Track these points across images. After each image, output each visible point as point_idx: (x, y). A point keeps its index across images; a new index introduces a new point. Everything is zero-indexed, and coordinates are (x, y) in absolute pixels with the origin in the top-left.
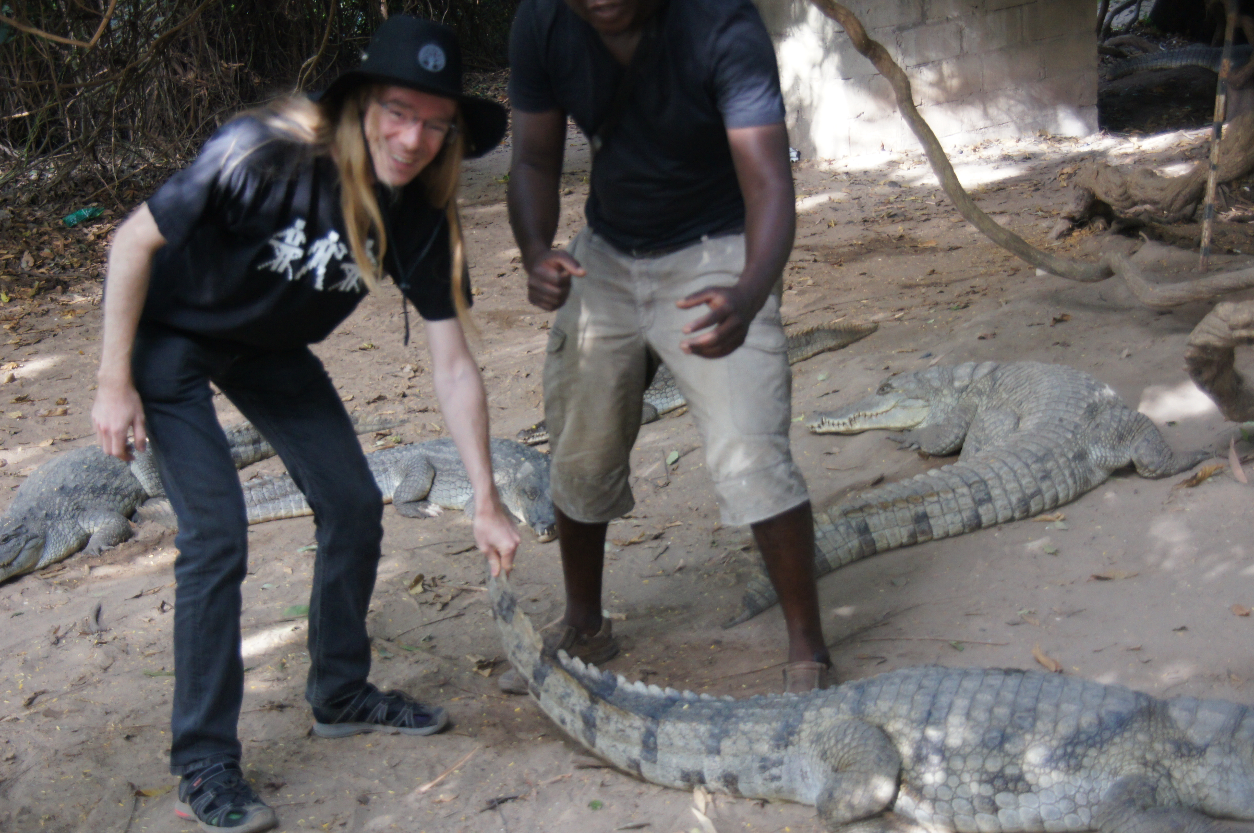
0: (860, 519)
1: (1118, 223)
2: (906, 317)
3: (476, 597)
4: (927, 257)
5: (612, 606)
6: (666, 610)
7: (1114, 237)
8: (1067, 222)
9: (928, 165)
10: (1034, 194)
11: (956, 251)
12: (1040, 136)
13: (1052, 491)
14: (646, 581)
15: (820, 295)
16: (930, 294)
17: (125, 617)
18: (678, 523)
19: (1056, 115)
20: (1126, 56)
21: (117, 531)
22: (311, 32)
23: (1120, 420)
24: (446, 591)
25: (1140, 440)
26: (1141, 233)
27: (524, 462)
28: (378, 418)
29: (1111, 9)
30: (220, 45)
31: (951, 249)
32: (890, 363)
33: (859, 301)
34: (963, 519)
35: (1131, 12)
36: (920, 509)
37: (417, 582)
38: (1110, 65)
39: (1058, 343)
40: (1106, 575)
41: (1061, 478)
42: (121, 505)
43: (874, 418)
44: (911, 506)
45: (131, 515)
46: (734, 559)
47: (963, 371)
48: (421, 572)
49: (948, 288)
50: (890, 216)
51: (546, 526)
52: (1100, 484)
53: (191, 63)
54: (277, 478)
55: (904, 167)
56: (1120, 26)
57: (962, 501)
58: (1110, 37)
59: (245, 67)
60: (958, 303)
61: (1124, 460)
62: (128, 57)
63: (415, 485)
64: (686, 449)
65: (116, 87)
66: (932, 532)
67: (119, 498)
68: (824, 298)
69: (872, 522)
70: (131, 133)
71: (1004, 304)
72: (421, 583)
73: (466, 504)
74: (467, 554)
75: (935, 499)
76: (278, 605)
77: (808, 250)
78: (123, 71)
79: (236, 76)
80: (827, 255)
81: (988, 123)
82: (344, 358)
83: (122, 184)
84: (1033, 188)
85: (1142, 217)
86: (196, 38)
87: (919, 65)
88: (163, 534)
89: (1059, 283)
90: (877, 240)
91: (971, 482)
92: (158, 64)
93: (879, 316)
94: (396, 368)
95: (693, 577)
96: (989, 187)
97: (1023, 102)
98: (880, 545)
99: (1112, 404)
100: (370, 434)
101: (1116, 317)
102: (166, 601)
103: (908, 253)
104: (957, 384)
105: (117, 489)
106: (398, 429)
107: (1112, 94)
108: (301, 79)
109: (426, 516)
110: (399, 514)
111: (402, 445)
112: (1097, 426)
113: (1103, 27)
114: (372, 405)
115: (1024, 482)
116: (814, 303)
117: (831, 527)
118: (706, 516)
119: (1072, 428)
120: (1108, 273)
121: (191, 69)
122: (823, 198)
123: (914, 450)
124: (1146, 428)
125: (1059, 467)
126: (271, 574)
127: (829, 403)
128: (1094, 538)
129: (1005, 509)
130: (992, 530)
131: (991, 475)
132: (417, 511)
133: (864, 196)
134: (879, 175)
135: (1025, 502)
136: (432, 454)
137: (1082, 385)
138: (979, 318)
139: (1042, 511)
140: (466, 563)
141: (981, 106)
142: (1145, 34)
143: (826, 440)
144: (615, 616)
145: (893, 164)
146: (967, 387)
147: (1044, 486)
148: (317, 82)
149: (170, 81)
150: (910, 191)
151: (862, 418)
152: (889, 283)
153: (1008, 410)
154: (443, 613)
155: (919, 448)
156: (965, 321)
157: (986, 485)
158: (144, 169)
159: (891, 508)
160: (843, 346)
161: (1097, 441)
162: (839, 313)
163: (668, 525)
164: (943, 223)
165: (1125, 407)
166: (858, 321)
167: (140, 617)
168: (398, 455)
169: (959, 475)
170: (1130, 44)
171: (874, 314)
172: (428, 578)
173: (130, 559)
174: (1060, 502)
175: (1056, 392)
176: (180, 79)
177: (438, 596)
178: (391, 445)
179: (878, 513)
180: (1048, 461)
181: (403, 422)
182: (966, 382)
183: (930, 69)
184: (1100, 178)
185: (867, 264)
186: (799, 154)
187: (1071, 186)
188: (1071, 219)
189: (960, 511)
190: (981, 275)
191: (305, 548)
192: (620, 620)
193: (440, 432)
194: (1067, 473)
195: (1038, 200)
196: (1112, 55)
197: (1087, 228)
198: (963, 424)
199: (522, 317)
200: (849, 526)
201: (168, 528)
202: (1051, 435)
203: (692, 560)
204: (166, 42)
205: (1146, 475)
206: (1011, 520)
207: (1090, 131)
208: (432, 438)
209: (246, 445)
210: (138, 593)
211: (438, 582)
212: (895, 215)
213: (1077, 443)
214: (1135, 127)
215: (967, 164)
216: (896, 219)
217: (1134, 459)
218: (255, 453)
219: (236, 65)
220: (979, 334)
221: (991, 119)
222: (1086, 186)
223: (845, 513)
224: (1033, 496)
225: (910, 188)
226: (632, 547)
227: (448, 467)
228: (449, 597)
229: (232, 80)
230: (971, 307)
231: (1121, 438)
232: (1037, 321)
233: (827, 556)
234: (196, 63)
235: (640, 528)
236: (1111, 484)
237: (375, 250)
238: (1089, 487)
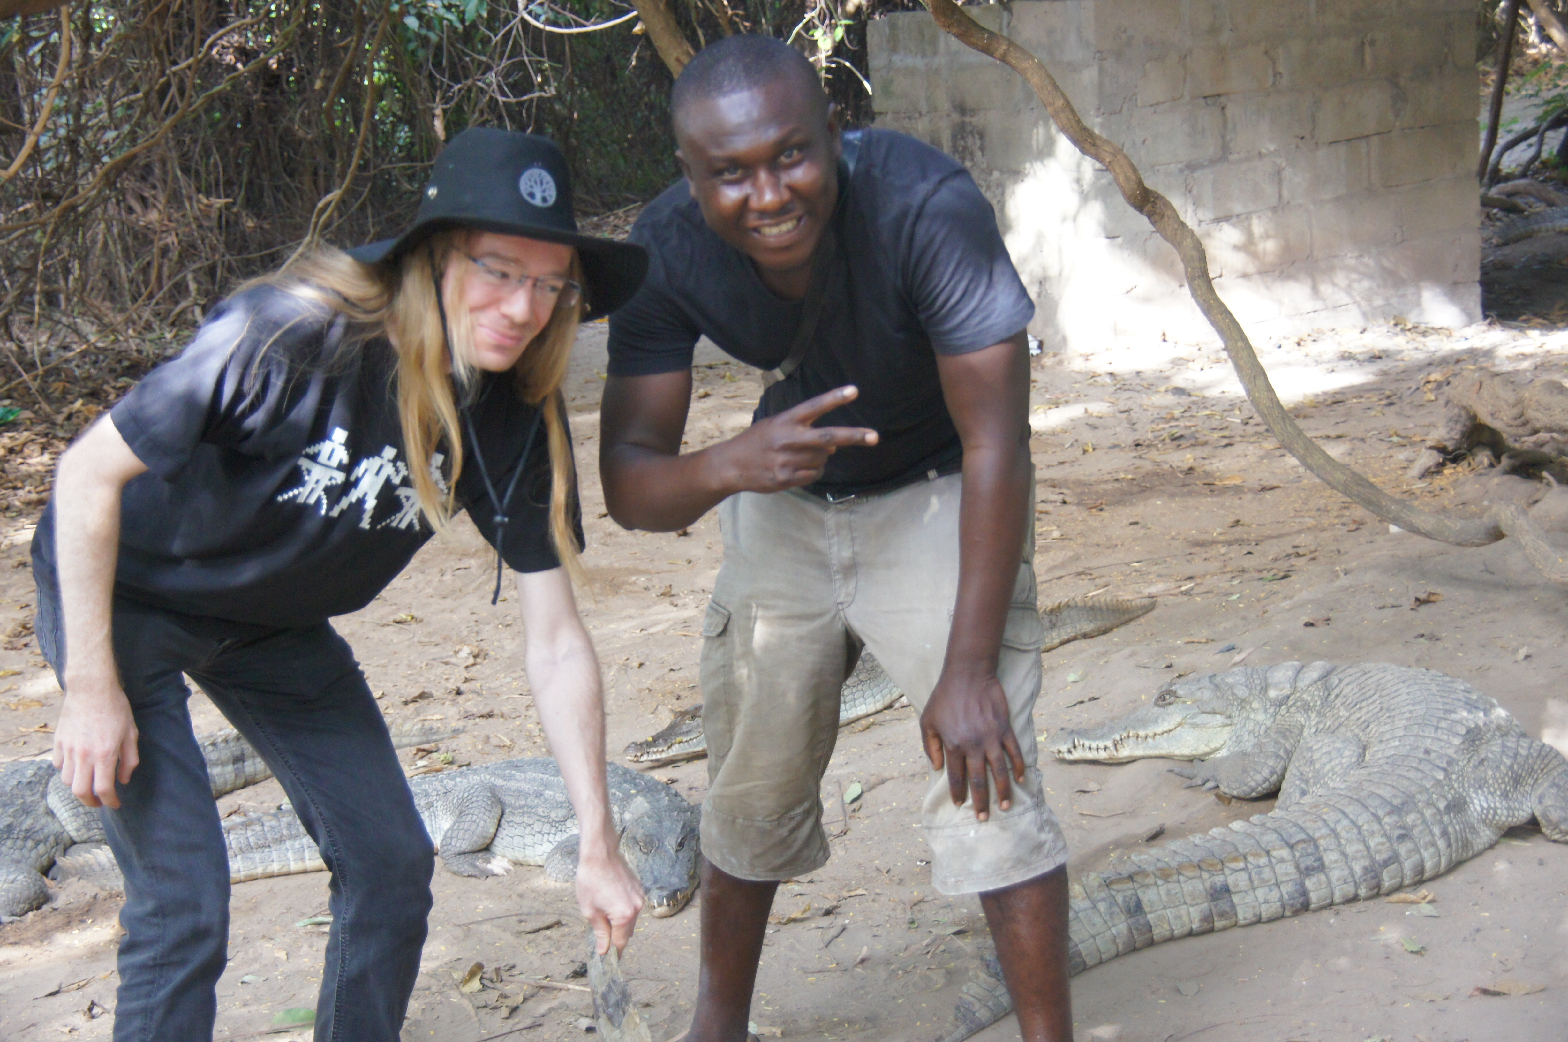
0: (1129, 893)
1: (1510, 457)
2: (1197, 590)
3: (561, 998)
4: (1229, 500)
5: (761, 1016)
6: (840, 1023)
7: (1506, 477)
8: (1435, 453)
9: (1230, 364)
10: (1387, 410)
11: (1272, 492)
12: (1396, 325)
13: (1416, 858)
14: (812, 979)
15: (1071, 554)
16: (1232, 555)
17: (33, 1025)
18: (860, 892)
19: (1419, 296)
20: (1522, 211)
21: (26, 893)
22: (332, 155)
23: (1516, 754)
24: (515, 989)
25: (1546, 784)
26: (1545, 474)
27: (635, 796)
28: (419, 726)
29: (1502, 140)
30: (197, 172)
31: (1264, 489)
32: (1174, 659)
33: (1128, 564)
34: (1282, 896)
35: (1530, 146)
36: (1219, 879)
37: (472, 974)
38: (1498, 224)
39: (1422, 636)
40: (1497, 989)
41: (1428, 838)
42: (33, 854)
43: (1150, 740)
44: (1205, 875)
45: (47, 869)
46: (942, 948)
47: (1282, 675)
48: (479, 959)
49: (1258, 547)
50: (1174, 438)
51: (665, 893)
52: (1486, 849)
53: (155, 199)
54: (269, 814)
55: (1195, 366)
56: (1513, 166)
57: (1280, 869)
58: (1499, 182)
59: (234, 204)
60: (1275, 571)
61: (1521, 816)
62: (64, 189)
63: (473, 827)
64: (873, 780)
65: (44, 233)
66: (1236, 915)
67: (30, 843)
68: (1076, 558)
69: (1148, 897)
70: (62, 297)
71: (1342, 574)
72: (479, 977)
73: (547, 858)
74: (548, 932)
75: (1241, 865)
76: (264, 1009)
77: (1054, 486)
78: (57, 210)
79: (220, 217)
80: (1082, 493)
81: (1319, 305)
82: (371, 635)
83: (48, 373)
84: (1384, 402)
85: (1546, 449)
86: (164, 162)
87: (1218, 220)
88: (95, 897)
89: (1424, 545)
90: (1157, 474)
91: (1293, 841)
92: (107, 200)
93: (1157, 588)
94: (447, 651)
95: (882, 974)
96: (1321, 399)
97: (1371, 277)
98: (1157, 932)
99: (1503, 731)
100: (408, 749)
101: (1508, 599)
102: (96, 1001)
103: (1200, 494)
104: (1272, 693)
105: (27, 831)
106: (448, 742)
107: (1503, 266)
108: (316, 223)
109: (488, 874)
110: (448, 871)
111: (455, 767)
112: (1482, 762)
113: (1489, 167)
114: (412, 706)
115: (1372, 844)
116: (1063, 565)
117: (1087, 904)
118: (901, 882)
119: (1444, 765)
120: (1497, 534)
121: (155, 206)
122: (1075, 411)
123: (1210, 789)
124: (1554, 768)
125: (1424, 822)
126: (255, 960)
127: (1085, 716)
128: (1478, 930)
129: (1345, 882)
130: (1325, 913)
131: (1325, 831)
132: (476, 866)
133: (1136, 408)
134: (1158, 378)
135: (1373, 872)
136: (500, 782)
137: (1459, 700)
138: (1305, 595)
139: (1399, 888)
140: (546, 946)
141: (1309, 281)
142: (1551, 179)
143: (1079, 769)
144: (766, 1030)
145: (1179, 362)
146: (1288, 697)
147: (1403, 849)
148: (339, 227)
149: (123, 223)
150: (1204, 403)
151: (1132, 741)
152: (1173, 538)
153: (1349, 734)
154: (511, 1022)
155: (1217, 787)
156: (1285, 598)
157: (1317, 847)
158: (81, 352)
159: (1175, 877)
160: (1105, 632)
161: (1481, 784)
162: (1098, 581)
163: (846, 894)
164: (1252, 451)
165: (1524, 735)
166: (1127, 595)
167: (56, 1025)
168: (450, 784)
169: (1275, 830)
170: (1529, 194)
171: (1151, 583)
172: (489, 969)
173: (45, 936)
174: (1427, 875)
175: (1420, 710)
176: (138, 220)
177: (504, 996)
178: (438, 767)
179: (1156, 884)
180: (1408, 813)
181: (456, 732)
182: (1286, 691)
183: (1234, 225)
184: (1485, 393)
185: (1140, 509)
186: (1041, 345)
187: (1442, 401)
188: (1441, 449)
189: (1277, 885)
190: (1309, 529)
191: (307, 921)
192: (773, 1036)
193: (510, 748)
194: (1437, 830)
195: (1391, 420)
196: (1502, 209)
197: (1465, 464)
198: (1282, 753)
199: (634, 578)
200: (1113, 902)
201: (103, 888)
202: (1412, 774)
203: (879, 947)
204: (121, 168)
205: (1556, 837)
206: (1355, 899)
207: (1471, 321)
208: (496, 759)
209: (223, 764)
210: (55, 988)
211: (505, 975)
212: (1181, 437)
213: (1453, 788)
214: (1536, 315)
215: (1288, 364)
216: (1183, 443)
217: (1537, 814)
218: (236, 776)
219: (222, 201)
220: (1306, 619)
221: (1324, 300)
222: (1464, 403)
223: (1108, 884)
224: (1386, 864)
225: (1204, 398)
226: (792, 925)
227: (523, 802)
228: (521, 999)
229: (215, 223)
230: (1293, 577)
231: (1517, 781)
232: (1392, 601)
233: (1081, 947)
234: (162, 198)
235: (803, 898)
236: (1501, 849)
237: (446, 470)
238: (1470, 853)
